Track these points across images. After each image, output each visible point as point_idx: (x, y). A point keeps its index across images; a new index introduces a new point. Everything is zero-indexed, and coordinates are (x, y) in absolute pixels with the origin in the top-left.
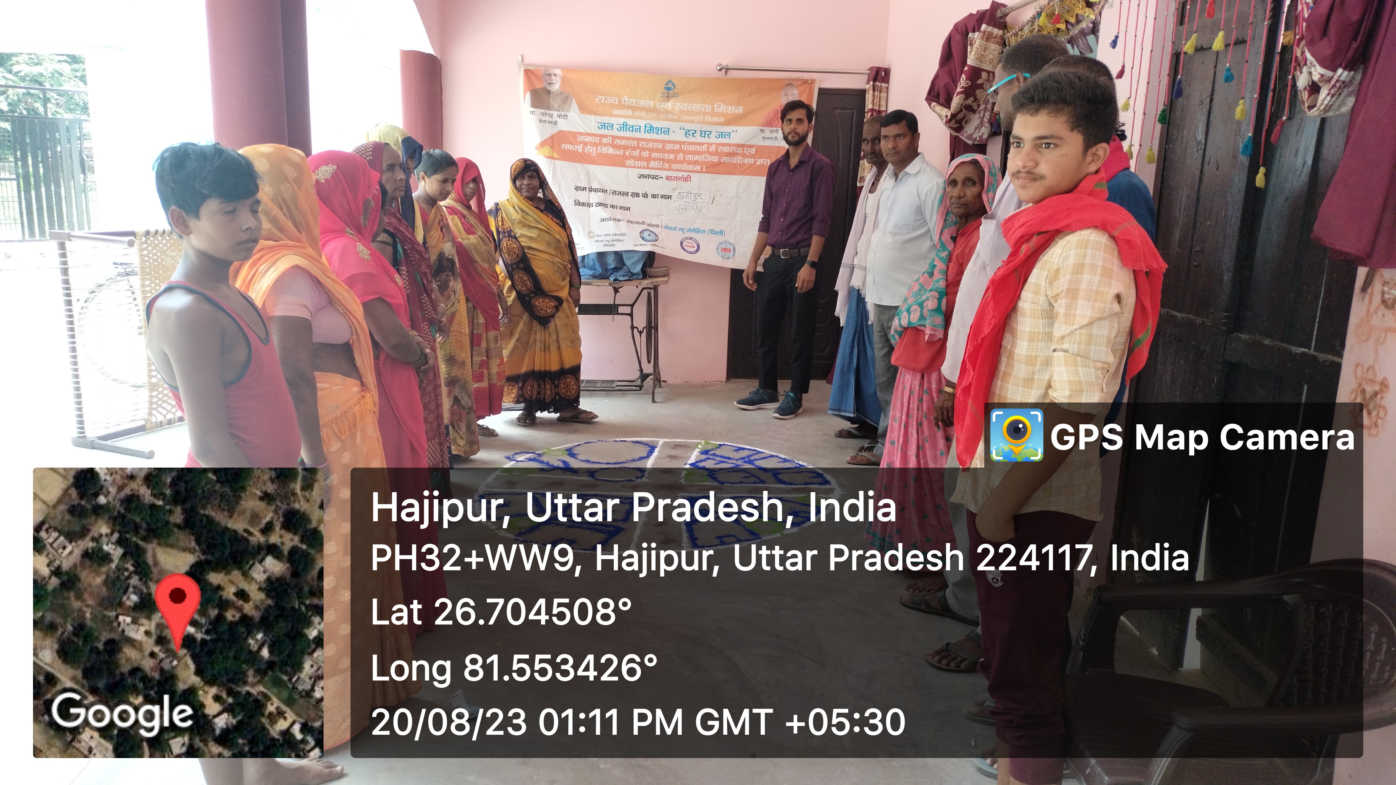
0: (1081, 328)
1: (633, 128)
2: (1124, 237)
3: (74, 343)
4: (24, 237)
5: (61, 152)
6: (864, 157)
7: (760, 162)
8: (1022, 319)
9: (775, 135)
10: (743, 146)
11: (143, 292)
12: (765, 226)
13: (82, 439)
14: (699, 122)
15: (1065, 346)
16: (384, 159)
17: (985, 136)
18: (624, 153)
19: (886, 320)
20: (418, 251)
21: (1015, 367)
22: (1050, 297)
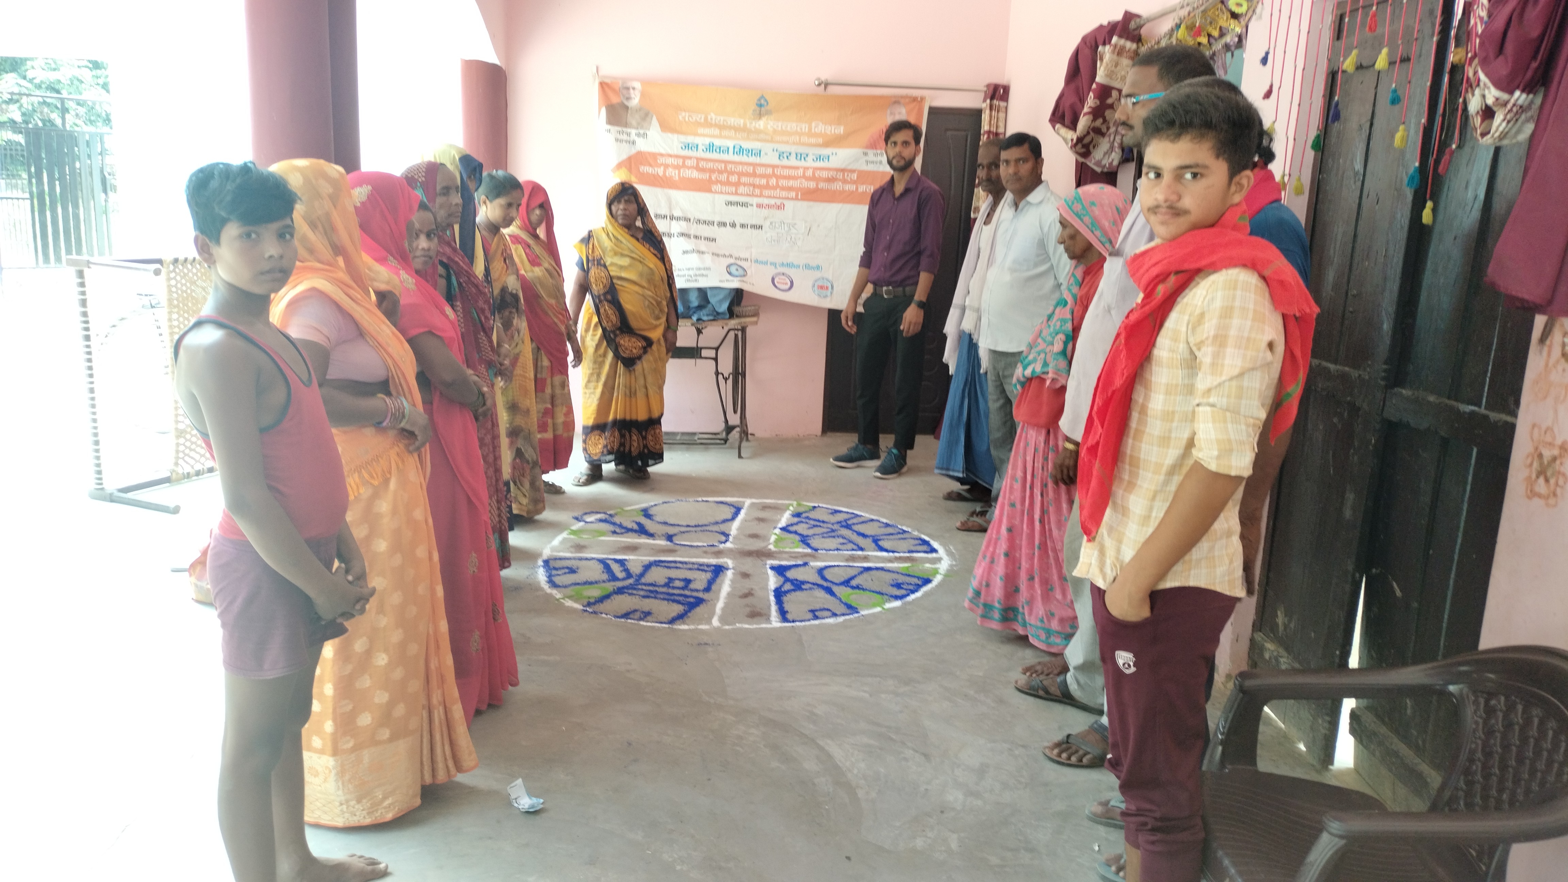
0: (1231, 379)
1: (720, 150)
2: (1276, 278)
3: (92, 383)
4: (37, 263)
5: (80, 169)
6: (979, 184)
7: (862, 188)
8: (1157, 368)
9: (879, 158)
10: (843, 170)
11: (171, 327)
12: (867, 261)
13: (100, 492)
14: (794, 144)
15: (1212, 400)
16: (438, 181)
17: (1115, 163)
18: (710, 177)
19: (1005, 369)
20: (476, 286)
21: (1149, 423)
22: (1191, 345)
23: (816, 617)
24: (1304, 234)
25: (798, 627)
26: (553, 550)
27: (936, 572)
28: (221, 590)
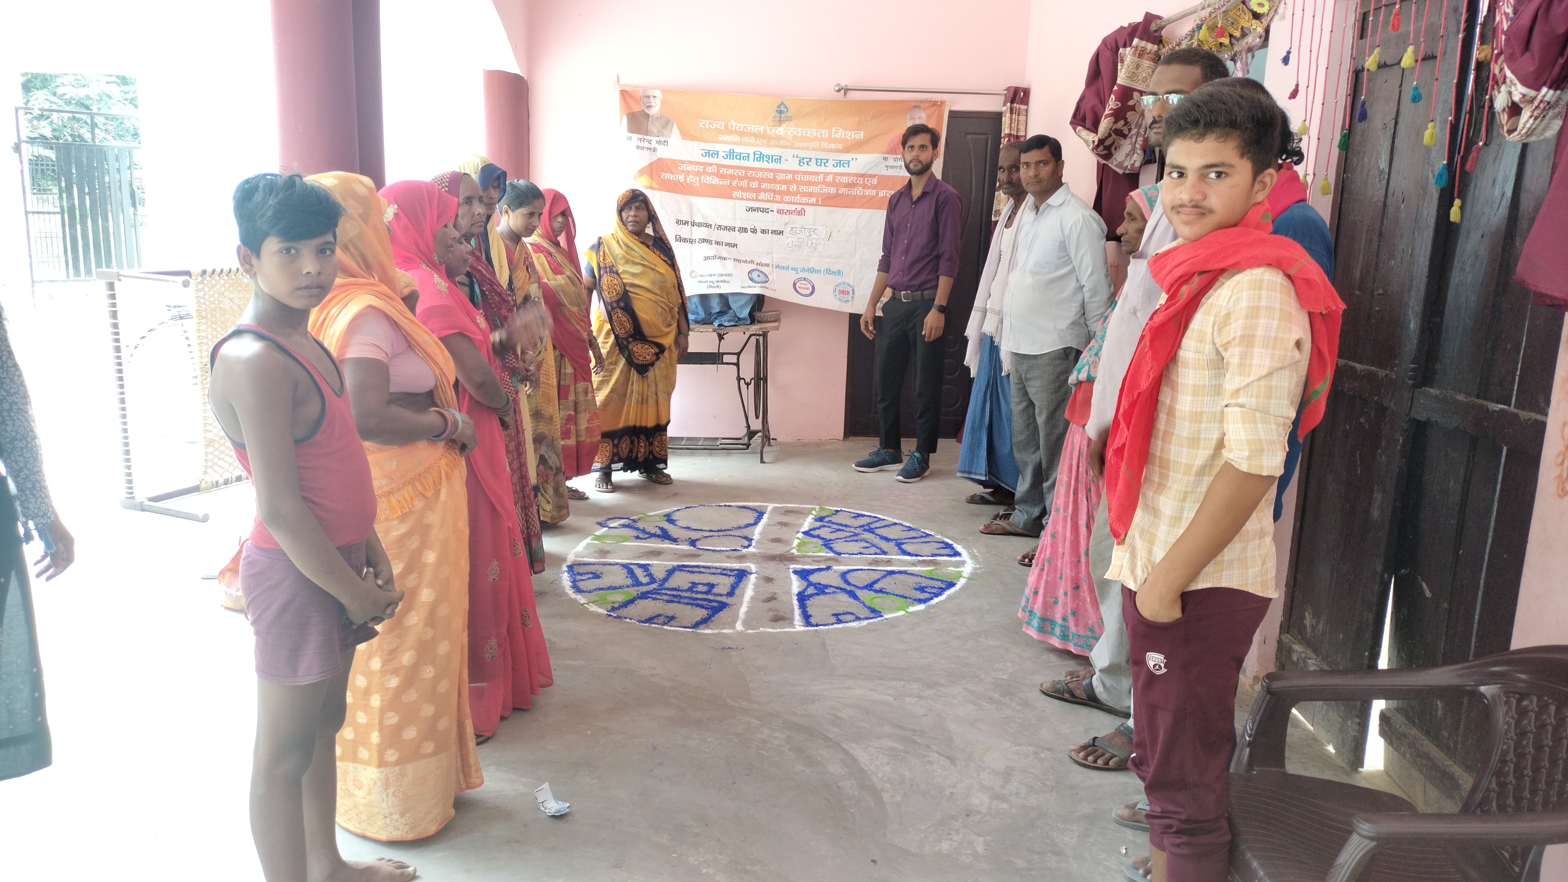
0: (1259, 379)
1: (740, 157)
2: (1302, 276)
3: (122, 393)
4: (68, 277)
5: (109, 183)
6: (1000, 188)
8: (1183, 370)
10: (863, 176)
11: (202, 338)
12: (885, 265)
13: (130, 500)
14: (814, 149)
15: (1240, 401)
16: (461, 191)
17: (1137, 164)
18: (731, 183)
19: (1027, 371)
20: (500, 295)
21: (1177, 425)
22: (1218, 346)
23: (840, 621)
24: (1329, 234)
25: (822, 630)
26: (577, 555)
27: (959, 575)
28: (254, 599)
